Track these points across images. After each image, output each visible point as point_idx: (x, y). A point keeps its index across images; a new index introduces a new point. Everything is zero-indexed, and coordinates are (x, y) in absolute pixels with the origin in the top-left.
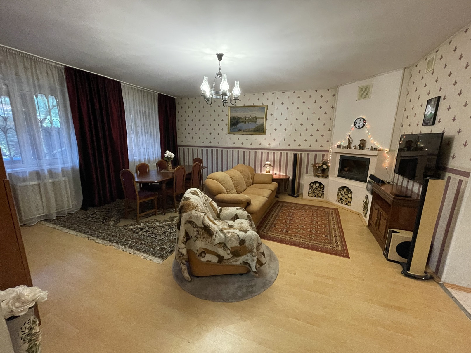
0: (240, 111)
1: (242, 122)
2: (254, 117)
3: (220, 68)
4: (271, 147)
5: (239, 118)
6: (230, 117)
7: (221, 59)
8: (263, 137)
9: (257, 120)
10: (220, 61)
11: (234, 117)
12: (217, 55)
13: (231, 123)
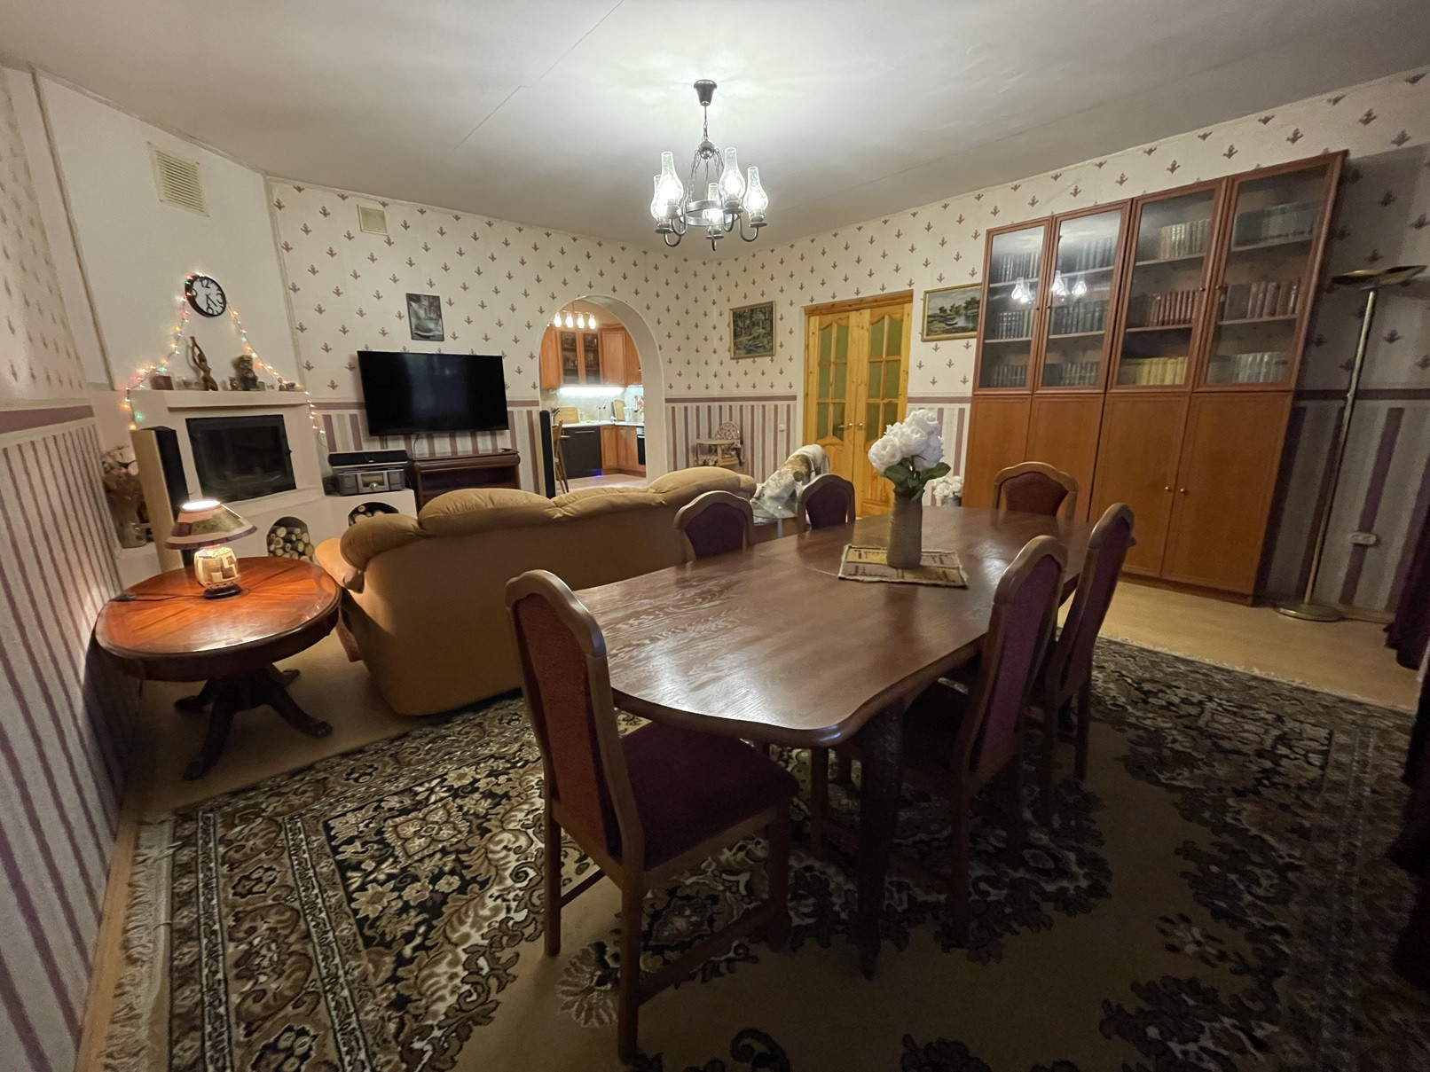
3: (706, 130)
7: (709, 100)
10: (705, 105)
12: (697, 86)
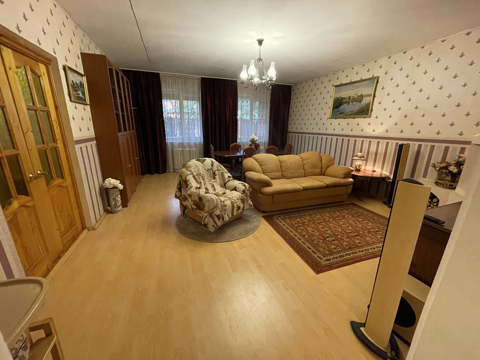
0: (345, 90)
1: (346, 102)
2: (359, 95)
3: (260, 54)
4: (376, 134)
5: (342, 98)
6: (334, 99)
8: (367, 120)
9: (363, 98)
10: (260, 46)
11: (338, 98)
12: (258, 40)
13: (334, 105)
